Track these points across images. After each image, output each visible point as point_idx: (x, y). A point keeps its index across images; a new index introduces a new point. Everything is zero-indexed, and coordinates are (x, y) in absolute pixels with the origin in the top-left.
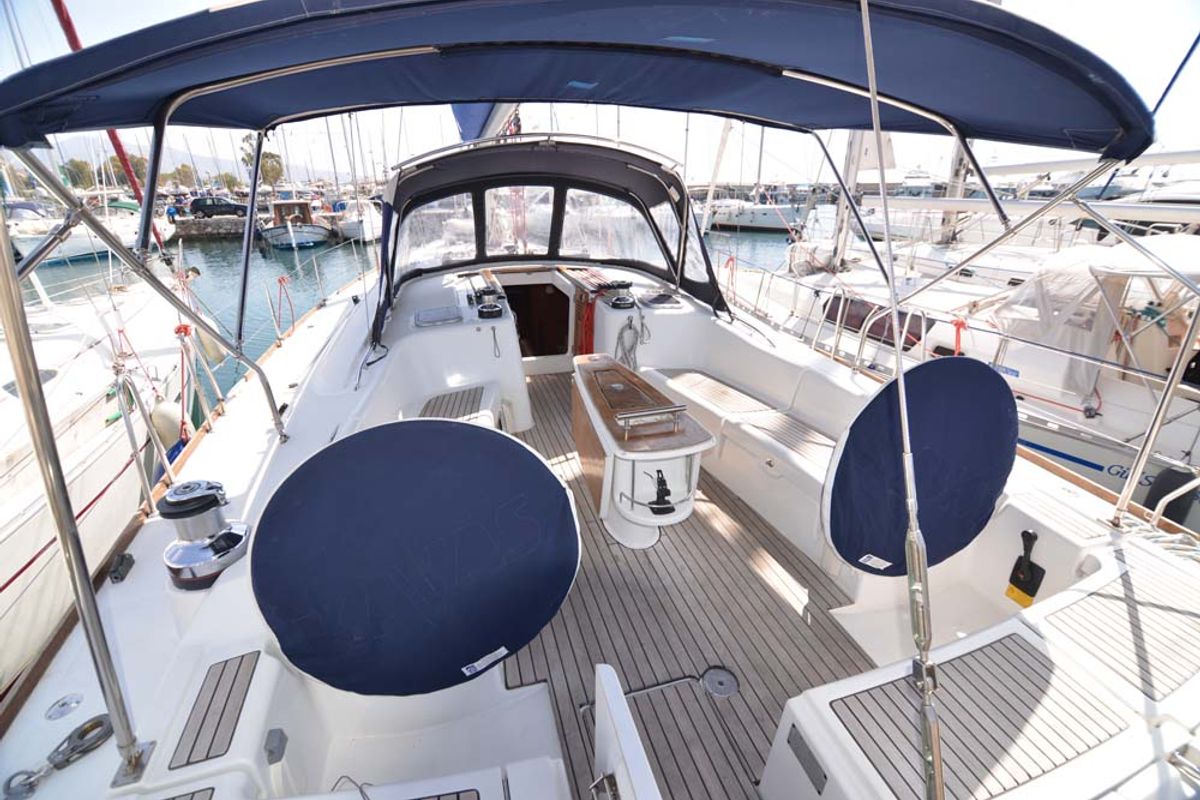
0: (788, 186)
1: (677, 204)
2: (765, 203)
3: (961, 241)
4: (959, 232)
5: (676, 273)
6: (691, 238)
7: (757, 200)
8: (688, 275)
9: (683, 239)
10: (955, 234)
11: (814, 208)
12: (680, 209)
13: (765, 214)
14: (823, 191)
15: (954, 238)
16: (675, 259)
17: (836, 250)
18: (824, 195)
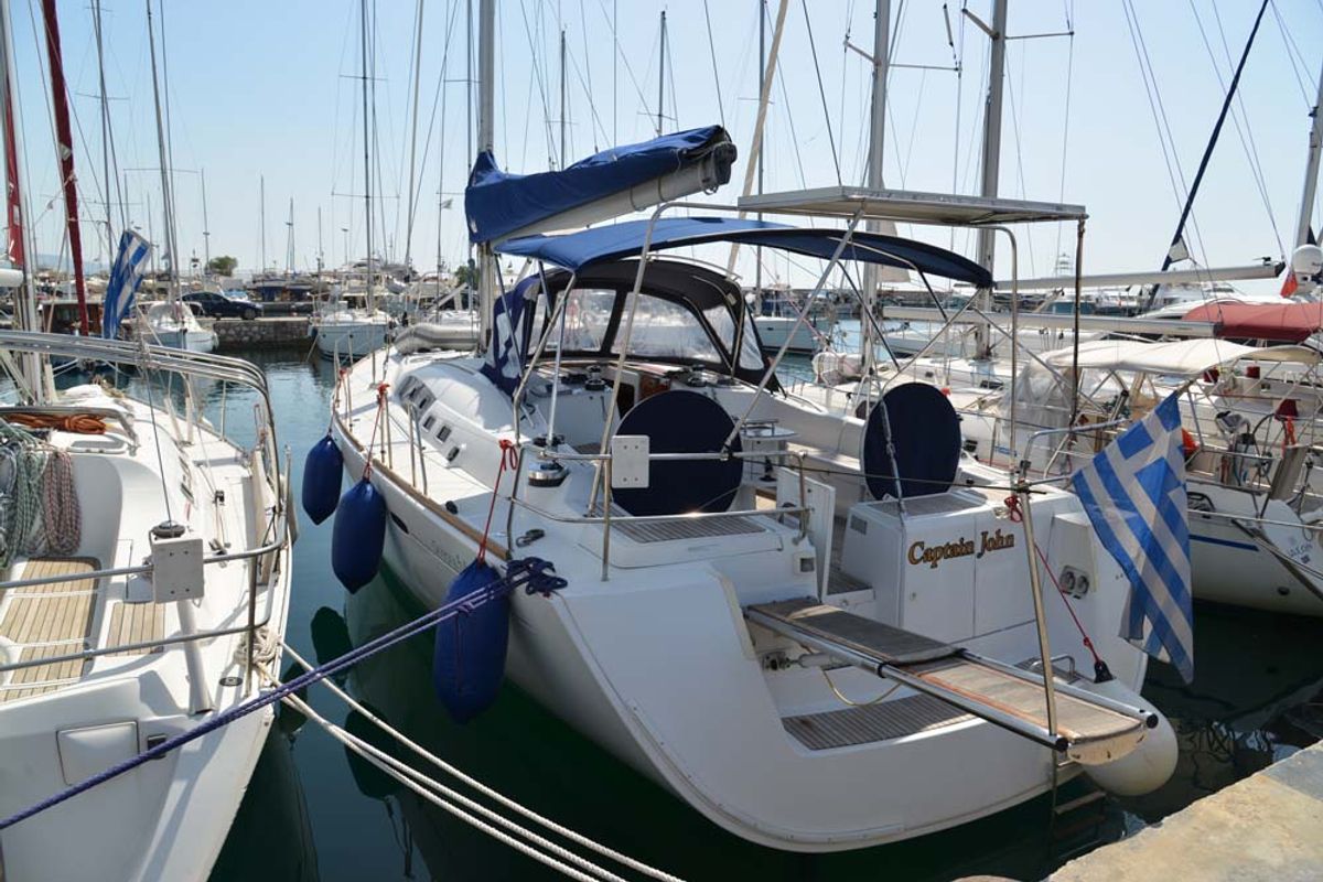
0: (795, 291)
1: (733, 307)
2: (769, 315)
3: (996, 356)
4: (994, 346)
5: (731, 364)
6: (746, 334)
7: (758, 309)
8: (743, 364)
9: (738, 334)
10: (989, 349)
11: (837, 323)
12: (736, 312)
13: (770, 329)
14: (846, 300)
15: (988, 353)
16: (730, 352)
17: (863, 358)
18: (848, 306)
